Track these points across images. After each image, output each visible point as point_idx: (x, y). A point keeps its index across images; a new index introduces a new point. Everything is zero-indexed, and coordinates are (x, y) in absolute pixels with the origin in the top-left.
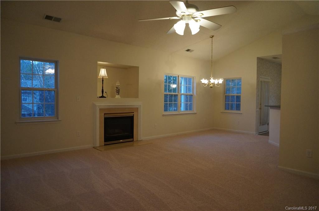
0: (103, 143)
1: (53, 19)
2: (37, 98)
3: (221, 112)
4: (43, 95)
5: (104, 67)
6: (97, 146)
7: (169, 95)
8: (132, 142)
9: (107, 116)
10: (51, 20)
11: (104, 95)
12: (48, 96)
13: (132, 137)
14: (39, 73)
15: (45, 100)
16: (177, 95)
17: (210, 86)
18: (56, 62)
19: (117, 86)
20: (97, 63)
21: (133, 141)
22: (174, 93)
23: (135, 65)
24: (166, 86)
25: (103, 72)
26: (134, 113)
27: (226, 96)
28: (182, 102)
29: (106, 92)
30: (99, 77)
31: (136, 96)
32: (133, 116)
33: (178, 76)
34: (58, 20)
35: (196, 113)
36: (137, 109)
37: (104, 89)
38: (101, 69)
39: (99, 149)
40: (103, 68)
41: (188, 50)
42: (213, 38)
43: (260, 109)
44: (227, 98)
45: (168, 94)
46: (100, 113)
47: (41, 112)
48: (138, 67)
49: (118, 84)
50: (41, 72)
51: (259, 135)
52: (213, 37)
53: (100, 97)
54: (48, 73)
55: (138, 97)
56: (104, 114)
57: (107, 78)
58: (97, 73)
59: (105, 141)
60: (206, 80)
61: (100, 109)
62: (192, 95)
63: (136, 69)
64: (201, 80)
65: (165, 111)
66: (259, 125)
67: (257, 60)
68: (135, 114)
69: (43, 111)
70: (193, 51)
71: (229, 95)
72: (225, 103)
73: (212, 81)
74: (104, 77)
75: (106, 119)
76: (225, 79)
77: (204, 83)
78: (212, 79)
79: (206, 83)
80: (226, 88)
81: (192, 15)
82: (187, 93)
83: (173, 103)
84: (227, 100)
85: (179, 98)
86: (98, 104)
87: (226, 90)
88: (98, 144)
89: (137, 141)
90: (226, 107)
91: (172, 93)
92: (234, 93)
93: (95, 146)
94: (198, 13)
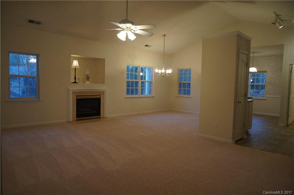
0: (75, 119)
2: (22, 83)
3: (176, 96)
4: (27, 80)
5: (76, 59)
6: (70, 121)
9: (78, 98)
10: (33, 23)
11: (76, 81)
12: (32, 81)
13: (99, 114)
14: (24, 60)
15: (29, 84)
16: (138, 82)
17: (162, 75)
18: (38, 55)
19: (87, 74)
20: (70, 55)
21: (100, 118)
23: (101, 58)
24: (128, 74)
25: (75, 63)
26: (100, 95)
29: (78, 79)
30: (72, 67)
31: (103, 82)
32: (100, 98)
34: (39, 23)
35: (154, 97)
36: (103, 93)
37: (76, 76)
38: (74, 61)
39: (72, 123)
40: (76, 60)
41: (147, 46)
42: (165, 37)
45: (130, 81)
46: (73, 95)
48: (105, 59)
49: (88, 72)
50: (25, 59)
52: (165, 35)
53: (73, 83)
54: (32, 62)
56: (76, 96)
57: (79, 68)
59: (77, 117)
60: (160, 70)
61: (73, 92)
62: (151, 82)
63: (102, 61)
64: (155, 70)
65: (127, 94)
68: (102, 96)
70: (151, 46)
71: (182, 82)
72: (179, 89)
73: (163, 71)
74: (76, 67)
75: (78, 100)
76: (179, 69)
77: (157, 72)
78: (163, 69)
79: (159, 73)
80: (179, 77)
81: (130, 28)
82: (149, 80)
83: (134, 88)
84: (180, 87)
85: (140, 84)
86: (71, 88)
87: (180, 79)
88: (71, 119)
89: (104, 118)
90: (180, 92)
91: (134, 80)
92: (185, 81)
93: (69, 121)
94: (133, 27)
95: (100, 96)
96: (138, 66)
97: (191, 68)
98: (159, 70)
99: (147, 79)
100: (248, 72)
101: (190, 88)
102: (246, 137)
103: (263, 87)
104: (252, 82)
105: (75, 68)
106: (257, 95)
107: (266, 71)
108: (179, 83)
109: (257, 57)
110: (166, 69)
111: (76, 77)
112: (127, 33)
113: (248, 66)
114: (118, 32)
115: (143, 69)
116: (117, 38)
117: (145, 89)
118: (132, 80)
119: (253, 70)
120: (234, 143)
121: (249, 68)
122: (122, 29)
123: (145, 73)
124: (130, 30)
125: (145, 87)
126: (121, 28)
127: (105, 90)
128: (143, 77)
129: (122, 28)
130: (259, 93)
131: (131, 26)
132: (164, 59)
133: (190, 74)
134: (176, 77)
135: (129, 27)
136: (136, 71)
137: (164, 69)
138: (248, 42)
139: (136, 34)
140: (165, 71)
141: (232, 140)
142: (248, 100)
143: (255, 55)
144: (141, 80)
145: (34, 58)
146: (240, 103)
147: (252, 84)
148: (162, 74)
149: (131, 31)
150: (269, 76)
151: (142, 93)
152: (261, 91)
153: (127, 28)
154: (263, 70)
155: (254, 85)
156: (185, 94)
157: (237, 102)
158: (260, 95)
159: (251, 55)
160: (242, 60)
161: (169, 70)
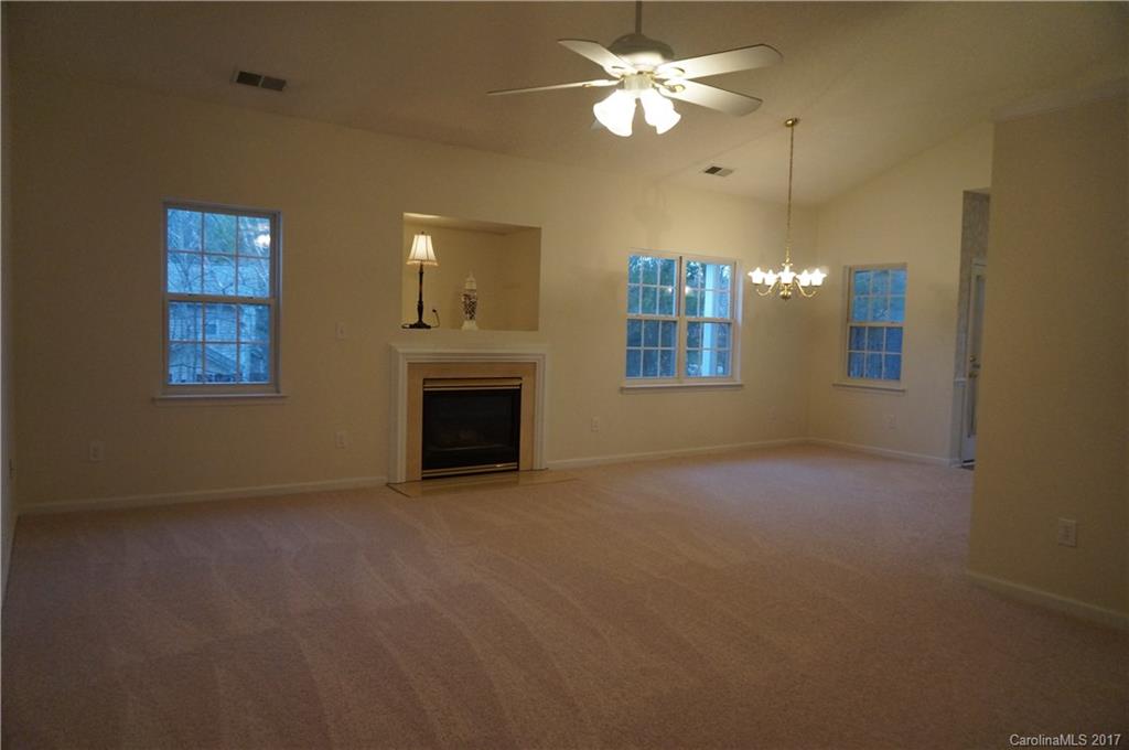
0: (418, 473)
1: (260, 84)
3: (834, 385)
5: (424, 228)
6: (398, 481)
7: (646, 321)
8: (512, 475)
9: (432, 387)
10: (256, 85)
11: (424, 321)
13: (513, 455)
16: (675, 322)
17: (782, 293)
18: (275, 215)
19: (467, 293)
20: (402, 215)
21: (517, 470)
22: (663, 317)
23: (526, 225)
24: (633, 291)
25: (422, 247)
26: (520, 378)
27: (851, 327)
28: (705, 346)
29: (434, 311)
30: (408, 263)
31: (532, 326)
32: (520, 390)
33: (681, 258)
34: (277, 85)
35: (741, 386)
36: (532, 367)
37: (423, 300)
38: (416, 237)
40: (423, 233)
41: (713, 170)
42: (795, 127)
43: (973, 376)
44: (856, 335)
45: (640, 321)
48: (538, 230)
49: (470, 284)
51: (964, 467)
52: (795, 122)
53: (411, 326)
55: (535, 328)
56: (424, 380)
57: (435, 267)
58: (403, 248)
59: (425, 466)
60: (771, 271)
61: (410, 364)
62: (729, 324)
63: (530, 236)
64: (750, 274)
65: (629, 374)
66: (965, 433)
67: (965, 199)
68: (526, 383)
70: (731, 172)
71: (863, 325)
72: (850, 354)
73: (787, 276)
74: (425, 263)
75: (429, 398)
76: (850, 270)
77: (759, 282)
78: (787, 268)
79: (767, 283)
80: (851, 300)
81: (652, 73)
82: (718, 316)
83: (659, 348)
84: (854, 344)
85: (681, 334)
86: (403, 348)
87: (852, 308)
88: (400, 475)
89: (532, 470)
90: (852, 365)
91: (657, 315)
92: (879, 320)
93: (391, 481)
94: (666, 69)
95: (518, 383)
96: (675, 257)
97: (905, 264)
98: (767, 271)
99: (708, 312)
101: (899, 347)
105: (422, 266)
110: (796, 270)
111: (424, 304)
112: (638, 101)
114: (599, 94)
115: (696, 269)
116: (595, 126)
117: (702, 352)
118: (649, 316)
122: (615, 83)
123: (703, 284)
124: (653, 86)
125: (702, 345)
126: (610, 78)
128: (694, 305)
129: (615, 79)
131: (656, 67)
132: (789, 225)
133: (900, 288)
135: (649, 70)
136: (666, 281)
137: (792, 270)
139: (680, 106)
140: (795, 278)
144: (687, 314)
148: (779, 291)
149: (658, 89)
153: (640, 73)
156: (876, 374)
161: (810, 272)
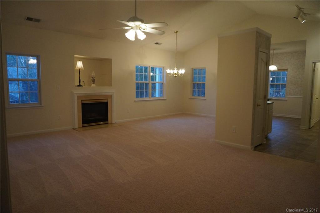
0: (81, 125)
1: (33, 20)
3: (190, 98)
5: (80, 59)
6: (76, 127)
8: (107, 125)
9: (84, 102)
11: (81, 84)
13: (107, 120)
16: (148, 83)
17: (175, 75)
18: (38, 56)
19: (92, 76)
20: (74, 56)
21: (108, 123)
22: (145, 82)
24: (137, 75)
25: (80, 64)
26: (108, 99)
28: (157, 89)
29: (83, 81)
30: (76, 69)
31: (110, 84)
32: (108, 102)
34: (38, 21)
35: (166, 99)
36: (111, 96)
37: (81, 79)
38: (78, 62)
39: (78, 130)
40: (80, 61)
41: (157, 43)
42: (177, 33)
45: (139, 83)
46: (78, 100)
47: (25, 99)
48: (111, 59)
49: (93, 74)
52: (177, 32)
53: (77, 86)
54: (31, 63)
55: (111, 86)
56: (82, 100)
57: (83, 70)
58: (74, 65)
59: (83, 123)
61: (77, 96)
62: (162, 83)
63: (109, 61)
64: (167, 71)
65: (136, 97)
69: (26, 99)
70: (161, 44)
71: (196, 83)
72: (193, 90)
73: (176, 71)
74: (80, 69)
75: (83, 105)
76: (192, 69)
77: (169, 73)
79: (171, 73)
80: (193, 77)
81: (139, 26)
82: (160, 81)
83: (144, 90)
84: (194, 88)
85: (150, 86)
86: (75, 92)
87: (193, 79)
88: (76, 126)
89: (112, 123)
90: (194, 93)
91: (143, 82)
92: (199, 82)
93: (74, 128)
94: (143, 25)
95: (107, 100)
96: (148, 66)
97: (205, 68)
98: (171, 70)
99: (157, 80)
100: (268, 71)
101: (204, 89)
102: (266, 142)
103: (284, 86)
104: (272, 81)
105: (80, 70)
106: (277, 95)
107: (287, 69)
108: (193, 84)
109: (277, 54)
110: (178, 69)
111: (81, 80)
112: (136, 32)
113: (267, 65)
114: (127, 31)
115: (153, 69)
117: (156, 91)
118: (142, 82)
119: (273, 68)
120: (253, 149)
121: (269, 66)
122: (130, 28)
123: (156, 73)
125: (156, 89)
126: (129, 26)
127: (111, 93)
128: (153, 78)
130: (279, 93)
131: (140, 25)
132: (176, 58)
133: (205, 73)
134: (189, 77)
136: (146, 71)
137: (177, 69)
138: (268, 39)
139: (146, 33)
140: (178, 72)
141: (251, 146)
142: (268, 102)
143: (275, 52)
144: (151, 81)
145: (34, 59)
146: (259, 106)
147: (272, 83)
149: (140, 30)
150: (290, 74)
151: (153, 96)
152: (282, 91)
153: (136, 26)
154: (284, 68)
155: (274, 85)
156: (199, 95)
157: (256, 105)
158: (280, 96)
159: (271, 52)
160: (262, 59)
161: (181, 70)
